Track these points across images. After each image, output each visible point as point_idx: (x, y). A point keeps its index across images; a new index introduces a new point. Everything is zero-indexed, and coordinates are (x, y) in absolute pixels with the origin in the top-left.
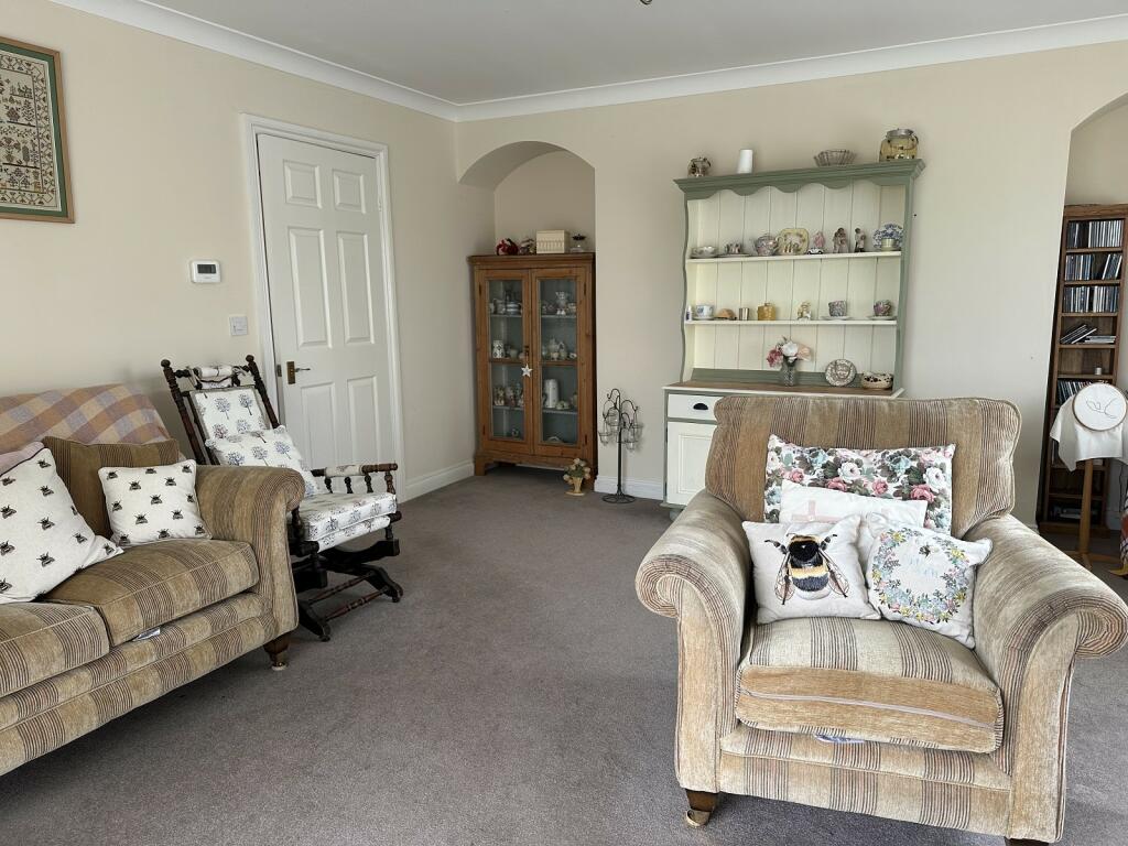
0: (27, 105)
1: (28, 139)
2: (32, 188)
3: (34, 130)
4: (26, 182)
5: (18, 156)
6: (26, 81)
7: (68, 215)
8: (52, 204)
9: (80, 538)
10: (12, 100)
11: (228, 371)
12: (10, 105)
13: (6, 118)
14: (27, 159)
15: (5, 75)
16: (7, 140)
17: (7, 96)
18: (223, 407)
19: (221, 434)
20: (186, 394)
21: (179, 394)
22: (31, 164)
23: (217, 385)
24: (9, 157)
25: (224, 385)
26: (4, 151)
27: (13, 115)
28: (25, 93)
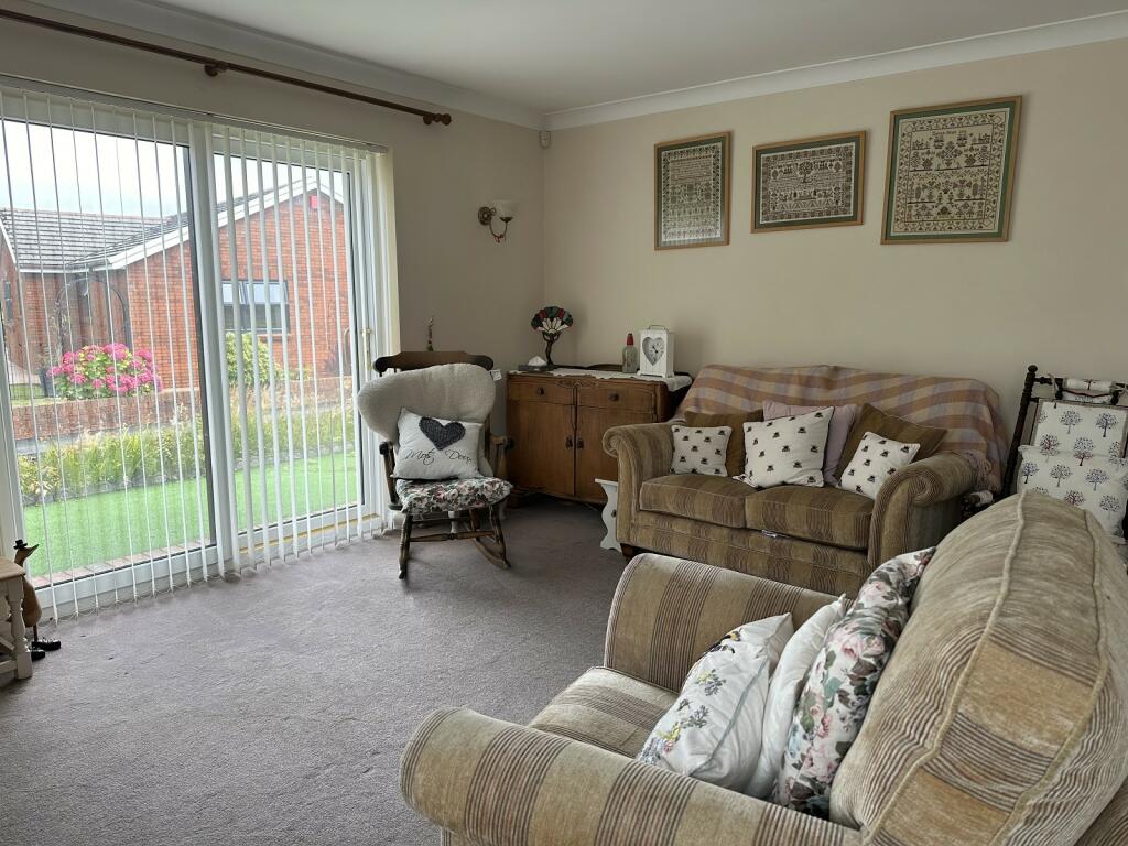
1: (979, 177)
2: (975, 216)
3: (986, 169)
6: (987, 130)
7: (1001, 235)
8: (991, 226)
9: (797, 465)
10: (972, 149)
11: (1105, 387)
12: (969, 153)
13: (963, 164)
14: (974, 194)
15: (969, 130)
16: (962, 182)
17: (968, 146)
18: (1069, 420)
19: (1049, 445)
20: (1036, 400)
21: (1028, 399)
22: (978, 197)
23: (1087, 400)
24: (961, 195)
25: (1096, 401)
26: (957, 191)
27: (970, 161)
28: (984, 140)
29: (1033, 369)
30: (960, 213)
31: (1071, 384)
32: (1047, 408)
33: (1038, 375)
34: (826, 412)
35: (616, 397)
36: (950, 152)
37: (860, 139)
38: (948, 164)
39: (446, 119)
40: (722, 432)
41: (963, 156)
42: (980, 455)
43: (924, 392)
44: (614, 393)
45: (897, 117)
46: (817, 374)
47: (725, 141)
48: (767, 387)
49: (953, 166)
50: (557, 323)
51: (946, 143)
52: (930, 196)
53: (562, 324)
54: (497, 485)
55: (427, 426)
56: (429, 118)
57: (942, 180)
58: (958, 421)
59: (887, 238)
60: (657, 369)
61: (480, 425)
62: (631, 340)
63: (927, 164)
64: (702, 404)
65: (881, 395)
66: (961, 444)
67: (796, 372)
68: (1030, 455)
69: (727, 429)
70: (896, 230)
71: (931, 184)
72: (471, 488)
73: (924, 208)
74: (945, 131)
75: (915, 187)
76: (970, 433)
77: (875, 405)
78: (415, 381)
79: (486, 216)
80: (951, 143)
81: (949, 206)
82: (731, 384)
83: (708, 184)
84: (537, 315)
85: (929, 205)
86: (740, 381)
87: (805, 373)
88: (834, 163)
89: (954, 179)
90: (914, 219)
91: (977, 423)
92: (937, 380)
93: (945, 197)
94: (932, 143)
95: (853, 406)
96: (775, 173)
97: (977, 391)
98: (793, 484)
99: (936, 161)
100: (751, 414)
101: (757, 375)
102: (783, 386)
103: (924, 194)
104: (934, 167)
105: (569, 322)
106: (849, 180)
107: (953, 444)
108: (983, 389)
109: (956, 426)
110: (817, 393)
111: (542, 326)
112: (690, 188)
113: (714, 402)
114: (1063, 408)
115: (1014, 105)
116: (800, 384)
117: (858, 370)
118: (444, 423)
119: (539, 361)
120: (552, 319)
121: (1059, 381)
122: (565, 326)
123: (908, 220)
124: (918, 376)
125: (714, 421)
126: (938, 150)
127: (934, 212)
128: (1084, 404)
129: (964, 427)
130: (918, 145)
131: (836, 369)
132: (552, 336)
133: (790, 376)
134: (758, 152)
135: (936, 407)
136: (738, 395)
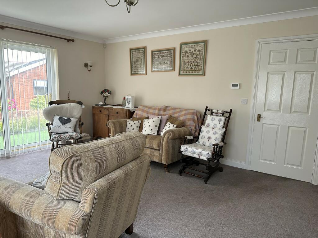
0: (199, 53)
1: (198, 60)
2: (198, 70)
3: (200, 58)
4: (197, 69)
5: (196, 64)
6: (200, 48)
7: (203, 74)
8: (201, 72)
9: (151, 130)
10: (197, 53)
11: (220, 112)
12: (196, 54)
13: (195, 57)
14: (198, 64)
15: (196, 48)
16: (195, 61)
17: (196, 52)
18: (213, 120)
19: (208, 126)
20: (207, 115)
21: (205, 114)
22: (198, 65)
23: (217, 115)
24: (195, 64)
25: (219, 115)
26: (194, 63)
27: (197, 56)
28: (199, 51)
29: (207, 107)
30: (195, 69)
31: (214, 111)
32: (209, 116)
33: (208, 109)
34: (160, 117)
35: (118, 113)
36: (192, 54)
37: (174, 50)
38: (192, 57)
39: (73, 41)
40: (139, 122)
41: (195, 55)
42: (193, 128)
43: (183, 113)
44: (117, 112)
45: (181, 44)
46: (162, 108)
47: (145, 48)
48: (151, 111)
49: (193, 57)
50: (107, 93)
51: (191, 51)
52: (188, 64)
53: (108, 94)
54: (77, 135)
55: (61, 119)
56: (68, 40)
57: (191, 60)
58: (189, 120)
59: (180, 75)
60: (129, 106)
61: (77, 119)
62: (124, 98)
63: (188, 56)
64: (137, 115)
65: (175, 113)
66: (190, 125)
67: (158, 107)
68: (203, 128)
69: (140, 121)
70: (182, 73)
71: (189, 61)
72: (70, 135)
73: (187, 67)
74: (191, 48)
75: (185, 62)
76: (191, 123)
77: (173, 116)
78: (60, 107)
79: (86, 65)
80: (192, 51)
81: (192, 67)
82: (144, 110)
83: (142, 59)
84: (102, 91)
85: (188, 67)
86: (146, 109)
87: (160, 107)
88: (168, 55)
89: (193, 60)
90: (185, 70)
91: (194, 120)
92: (187, 110)
93: (192, 65)
94: (189, 51)
95: (168, 116)
96: (156, 57)
97: (194, 112)
98: (150, 135)
99: (190, 56)
100: (146, 117)
101: (150, 108)
102: (155, 110)
103: (187, 64)
104: (189, 57)
105: (110, 93)
106: (171, 60)
107: (188, 125)
108: (195, 112)
109: (189, 121)
110: (162, 113)
111: (103, 94)
112: (138, 60)
113: (140, 115)
114: (212, 116)
115: (206, 42)
116: (158, 110)
117: (172, 107)
118: (66, 118)
119: (101, 103)
120: (106, 92)
121: (212, 110)
122: (109, 94)
123: (184, 70)
124: (184, 108)
125: (138, 119)
126: (190, 53)
127: (189, 68)
128: (216, 116)
129: (190, 121)
130: (186, 52)
131: (167, 107)
132: (106, 97)
133: (157, 108)
134: (152, 52)
135: (185, 116)
136: (145, 113)
